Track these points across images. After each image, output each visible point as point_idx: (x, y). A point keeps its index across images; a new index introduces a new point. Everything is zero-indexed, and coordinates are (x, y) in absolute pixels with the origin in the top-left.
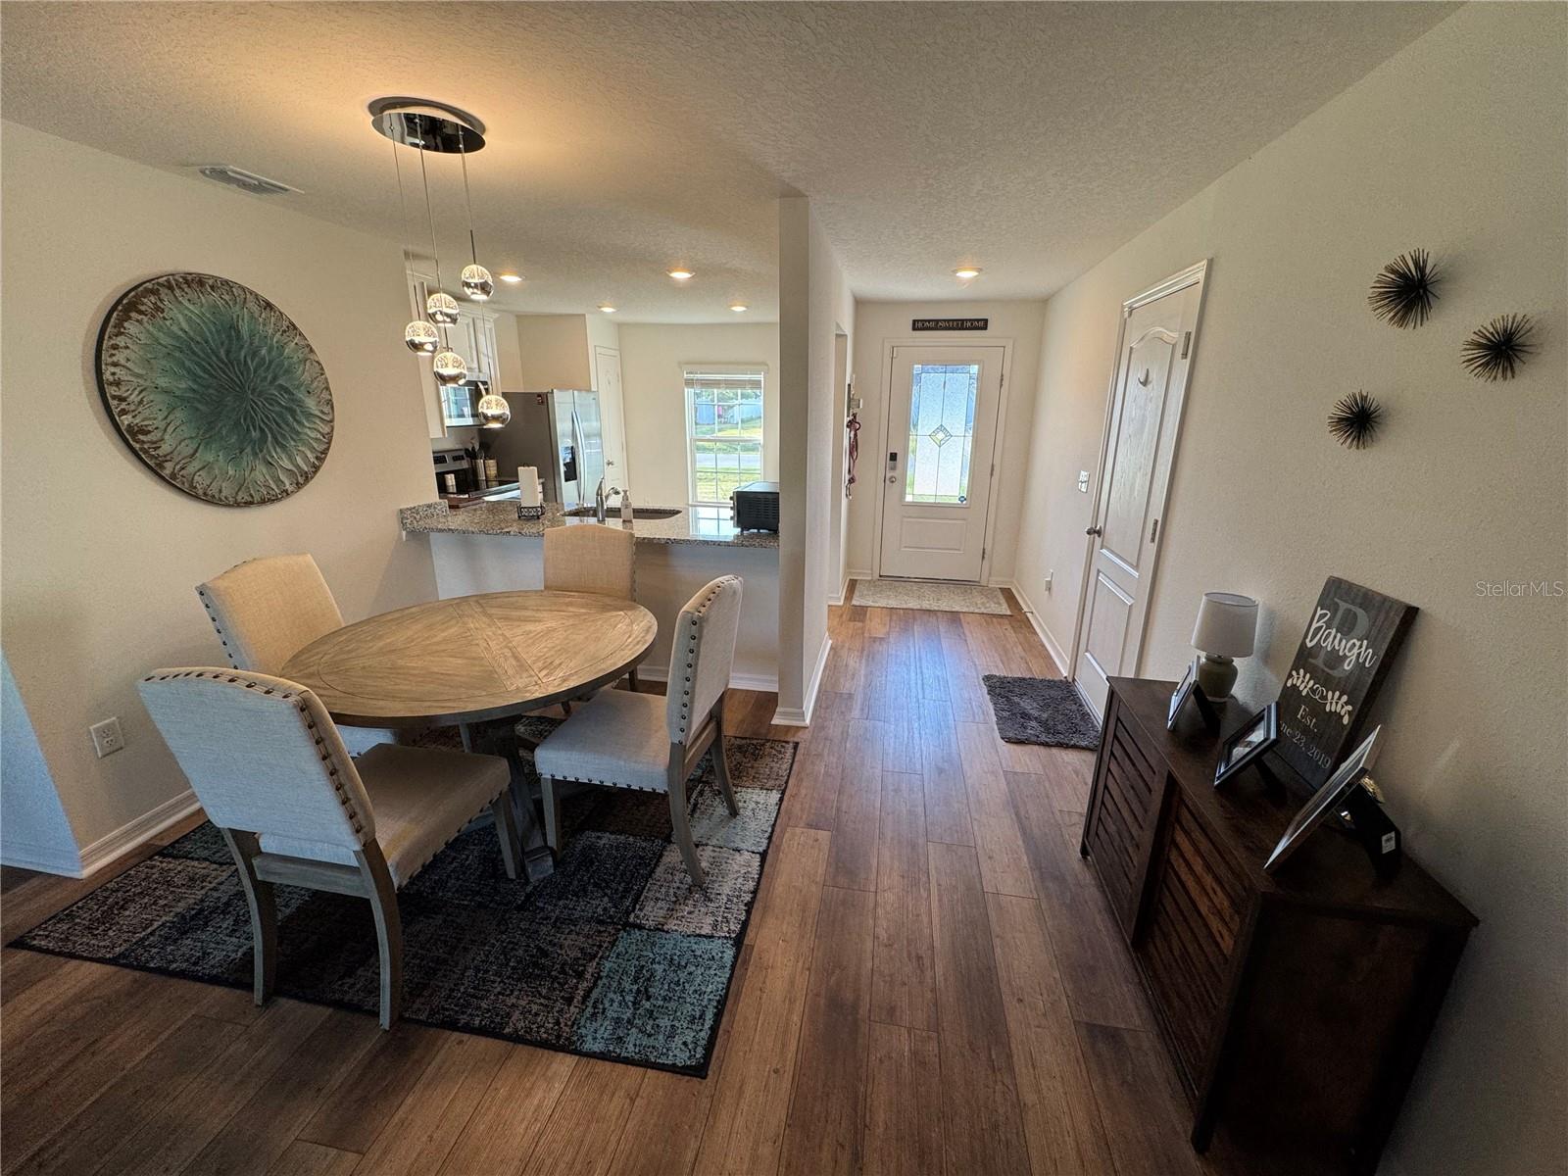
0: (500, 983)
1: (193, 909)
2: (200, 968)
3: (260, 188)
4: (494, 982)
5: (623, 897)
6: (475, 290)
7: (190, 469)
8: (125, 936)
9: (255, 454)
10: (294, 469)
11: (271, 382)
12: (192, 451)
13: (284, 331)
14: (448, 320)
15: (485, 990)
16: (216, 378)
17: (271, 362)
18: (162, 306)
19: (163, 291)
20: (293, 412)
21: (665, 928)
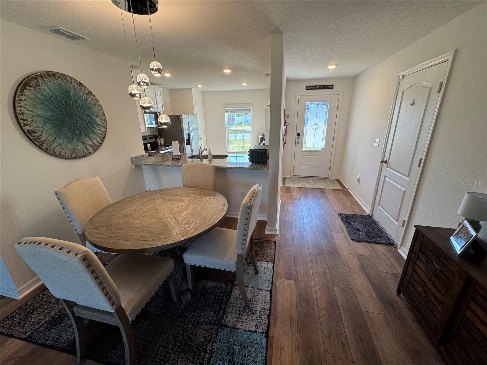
1: (57, 314)
2: (57, 344)
3: (74, 37)
5: (219, 311)
6: (156, 72)
7: (53, 146)
8: (31, 327)
9: (78, 140)
10: (93, 145)
11: (83, 113)
12: (53, 139)
13: (87, 94)
14: (145, 85)
16: (61, 111)
17: (82, 106)
18: (39, 84)
19: (39, 78)
20: (91, 124)
21: (237, 327)
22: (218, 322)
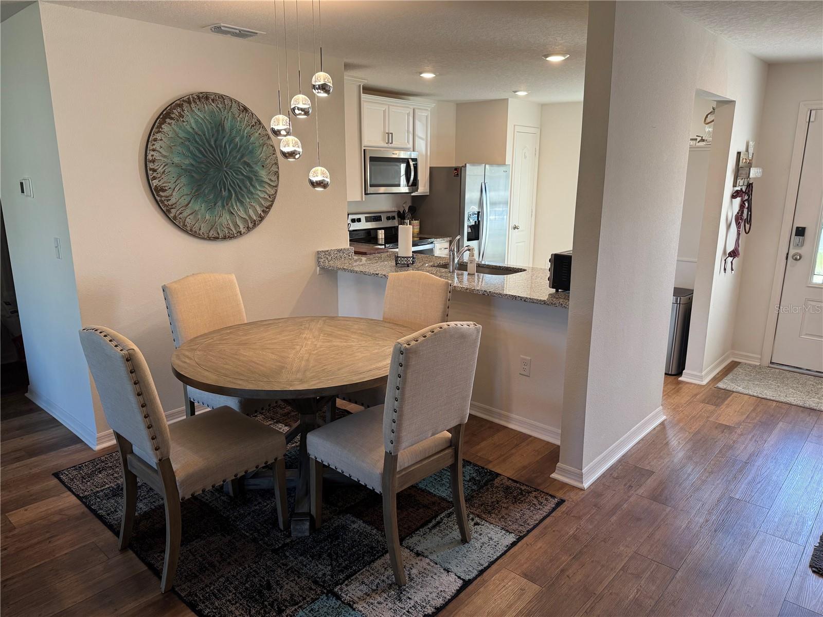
0: (233, 593)
2: (109, 518)
3: (241, 34)
4: (230, 591)
6: (319, 91)
7: (185, 214)
8: (92, 487)
9: (223, 207)
10: (248, 219)
11: (240, 160)
12: (186, 203)
13: (253, 126)
14: (303, 113)
15: (223, 595)
16: (206, 157)
17: (241, 147)
18: (183, 114)
19: (185, 105)
20: (250, 179)
21: (355, 606)
22: (329, 585)
